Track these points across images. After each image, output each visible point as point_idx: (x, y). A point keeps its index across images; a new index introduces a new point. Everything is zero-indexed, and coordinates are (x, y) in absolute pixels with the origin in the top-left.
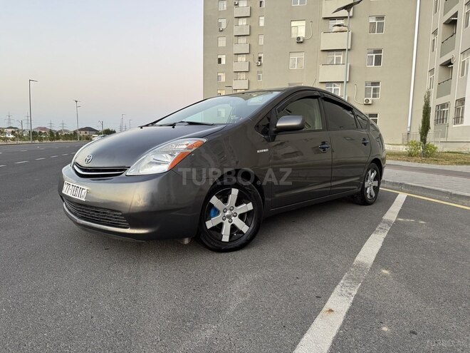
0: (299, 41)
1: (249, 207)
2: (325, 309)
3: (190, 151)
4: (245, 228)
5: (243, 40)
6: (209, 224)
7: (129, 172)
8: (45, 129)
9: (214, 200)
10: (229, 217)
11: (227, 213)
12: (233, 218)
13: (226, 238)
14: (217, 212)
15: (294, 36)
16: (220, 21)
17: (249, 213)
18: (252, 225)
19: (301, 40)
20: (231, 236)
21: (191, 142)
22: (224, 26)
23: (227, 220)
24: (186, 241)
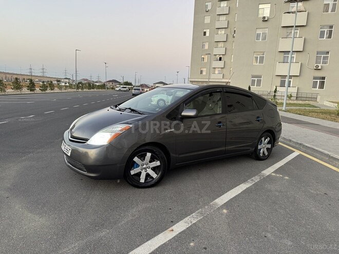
0: (265, 20)
1: (158, 163)
2: (170, 229)
3: (121, 132)
4: (154, 175)
5: (223, 18)
6: (132, 172)
7: (88, 142)
8: (87, 80)
9: (136, 159)
10: (145, 168)
11: (145, 166)
12: (148, 169)
13: (142, 180)
14: (138, 166)
15: (261, 16)
16: (207, 4)
17: (158, 167)
18: (159, 175)
19: (266, 19)
20: (146, 179)
21: (124, 126)
22: (209, 8)
23: (144, 170)
24: (119, 181)
